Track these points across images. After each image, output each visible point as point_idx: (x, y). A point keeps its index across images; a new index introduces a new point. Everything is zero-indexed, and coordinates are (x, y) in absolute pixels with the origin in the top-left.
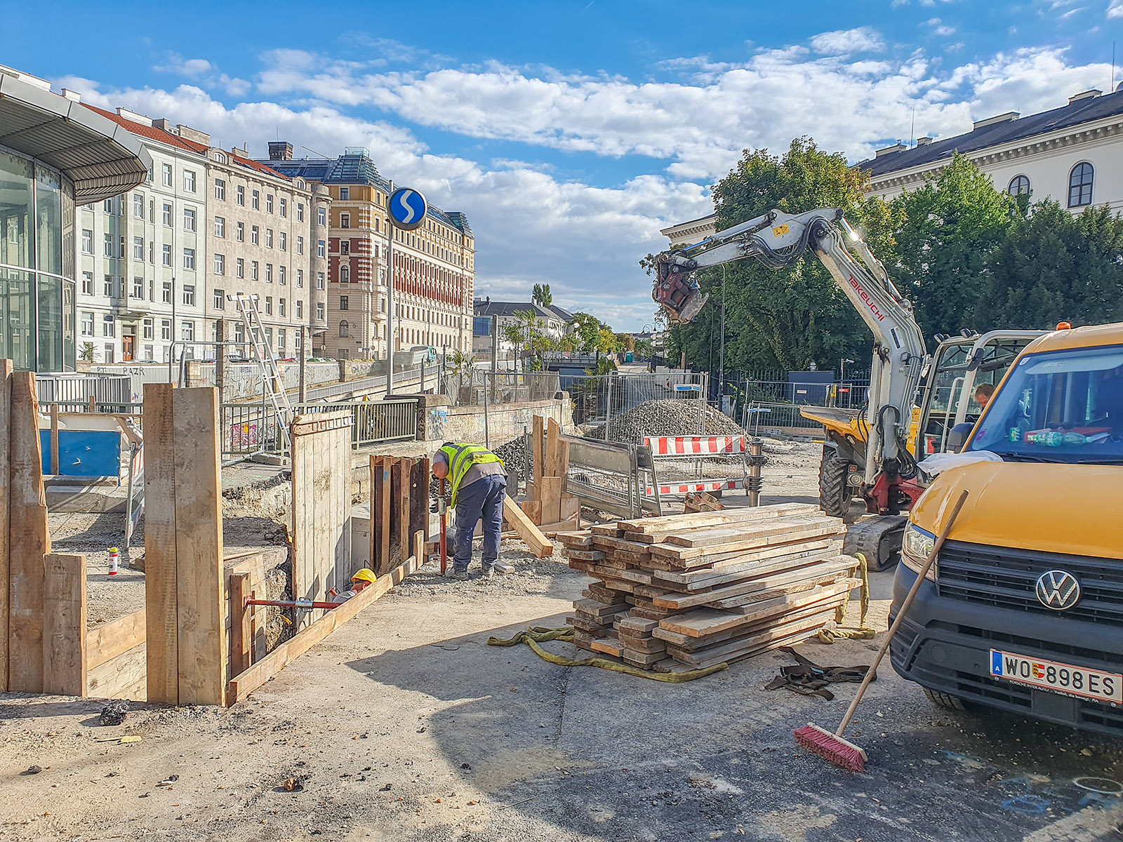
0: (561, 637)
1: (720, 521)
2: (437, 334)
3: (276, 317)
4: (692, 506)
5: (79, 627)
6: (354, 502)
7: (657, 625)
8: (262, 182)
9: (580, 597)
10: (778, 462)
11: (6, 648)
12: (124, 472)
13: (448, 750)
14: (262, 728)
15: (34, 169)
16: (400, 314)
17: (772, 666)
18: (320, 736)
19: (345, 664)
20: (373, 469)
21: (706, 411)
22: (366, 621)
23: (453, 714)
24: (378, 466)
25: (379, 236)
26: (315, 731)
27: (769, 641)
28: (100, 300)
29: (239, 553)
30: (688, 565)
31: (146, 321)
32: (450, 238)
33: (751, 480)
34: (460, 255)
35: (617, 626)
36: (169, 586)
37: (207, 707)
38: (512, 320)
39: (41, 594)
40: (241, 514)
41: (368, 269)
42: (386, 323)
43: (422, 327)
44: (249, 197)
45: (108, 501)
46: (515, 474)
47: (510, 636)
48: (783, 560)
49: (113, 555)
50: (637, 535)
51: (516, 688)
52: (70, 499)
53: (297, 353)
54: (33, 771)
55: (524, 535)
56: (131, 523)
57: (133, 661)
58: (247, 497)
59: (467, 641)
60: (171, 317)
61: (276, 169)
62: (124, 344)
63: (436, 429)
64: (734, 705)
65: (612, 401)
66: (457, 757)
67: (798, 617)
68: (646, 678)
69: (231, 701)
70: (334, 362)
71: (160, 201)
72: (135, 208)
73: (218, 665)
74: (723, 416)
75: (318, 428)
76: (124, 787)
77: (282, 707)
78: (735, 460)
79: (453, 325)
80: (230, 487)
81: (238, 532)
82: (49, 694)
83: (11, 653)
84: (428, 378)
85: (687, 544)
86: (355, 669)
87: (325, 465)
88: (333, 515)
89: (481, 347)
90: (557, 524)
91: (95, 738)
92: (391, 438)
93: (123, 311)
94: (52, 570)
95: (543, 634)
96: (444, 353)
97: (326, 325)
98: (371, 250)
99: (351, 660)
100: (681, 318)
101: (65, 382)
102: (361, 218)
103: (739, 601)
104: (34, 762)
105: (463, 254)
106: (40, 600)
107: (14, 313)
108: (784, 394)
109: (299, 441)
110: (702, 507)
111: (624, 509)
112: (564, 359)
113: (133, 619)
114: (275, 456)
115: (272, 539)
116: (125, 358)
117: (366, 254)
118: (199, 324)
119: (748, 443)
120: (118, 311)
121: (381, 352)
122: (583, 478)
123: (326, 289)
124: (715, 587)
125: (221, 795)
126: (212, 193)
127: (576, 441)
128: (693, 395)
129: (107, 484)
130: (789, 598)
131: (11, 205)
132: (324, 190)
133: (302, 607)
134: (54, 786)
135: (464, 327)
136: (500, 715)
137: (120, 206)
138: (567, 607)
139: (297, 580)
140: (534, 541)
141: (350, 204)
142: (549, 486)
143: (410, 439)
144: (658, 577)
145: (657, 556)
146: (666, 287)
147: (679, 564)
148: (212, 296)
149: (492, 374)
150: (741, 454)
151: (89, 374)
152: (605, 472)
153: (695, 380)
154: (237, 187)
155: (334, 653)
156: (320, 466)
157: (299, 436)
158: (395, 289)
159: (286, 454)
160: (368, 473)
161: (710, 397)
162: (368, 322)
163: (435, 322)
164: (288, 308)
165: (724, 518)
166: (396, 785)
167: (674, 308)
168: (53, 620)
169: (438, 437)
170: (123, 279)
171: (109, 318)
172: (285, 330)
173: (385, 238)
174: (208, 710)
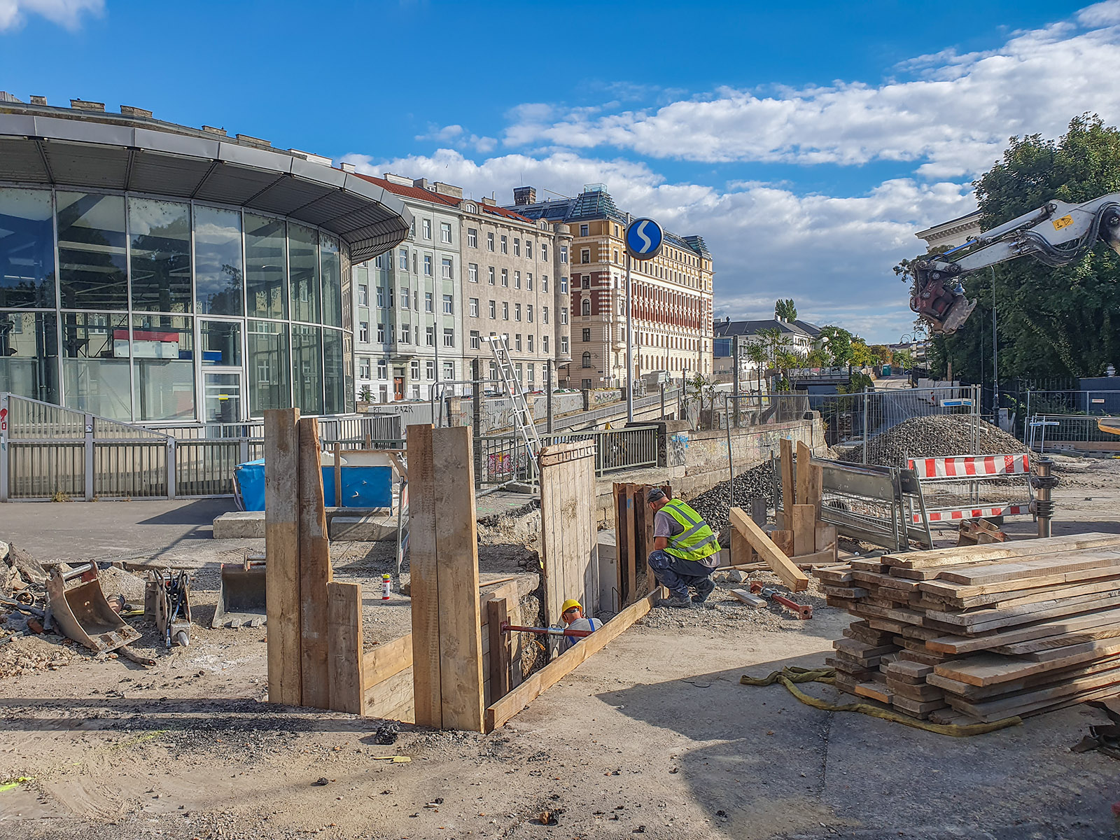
0: (821, 679)
1: (1003, 554)
2: (676, 358)
3: (525, 353)
4: (967, 534)
5: (357, 651)
6: (600, 529)
7: (931, 670)
8: (509, 227)
9: (840, 636)
10: (1072, 482)
11: (299, 667)
12: (395, 503)
13: (701, 794)
14: (519, 757)
15: (318, 236)
16: (639, 342)
17: (1081, 724)
18: (573, 769)
19: (597, 696)
20: (616, 497)
21: (980, 427)
22: (615, 652)
23: (707, 756)
24: (621, 492)
25: (618, 267)
26: (568, 764)
27: (1073, 694)
28: (375, 347)
29: (496, 579)
30: (967, 604)
31: (413, 364)
32: (687, 262)
33: (1039, 504)
34: (698, 278)
35: (884, 669)
36: (432, 614)
37: (468, 733)
38: (755, 340)
39: (325, 619)
40: (497, 541)
41: (608, 301)
42: (625, 351)
43: (660, 352)
44: (498, 242)
45: (382, 530)
46: (763, 501)
47: (764, 675)
48: (1087, 599)
49: (386, 581)
50: (904, 571)
51: (773, 731)
52: (350, 528)
53: (544, 386)
54: (321, 783)
55: (776, 566)
56: (401, 551)
57: (404, 682)
58: (502, 524)
59: (718, 679)
60: (434, 358)
61: (521, 213)
62: (395, 385)
63: (678, 455)
64: (1032, 768)
65: (869, 419)
66: (712, 802)
67: (1109, 667)
68: (921, 729)
69: (489, 728)
70: (578, 393)
71: (421, 253)
72: (401, 262)
73: (476, 692)
74: (999, 432)
75: (564, 458)
76: (396, 805)
77: (537, 737)
78: (1017, 482)
79: (692, 348)
80: (487, 515)
81: (494, 559)
82: (334, 710)
83: (304, 671)
84: (669, 403)
85: (965, 581)
86: (606, 702)
87: (572, 494)
88: (581, 543)
89: (722, 368)
90: (811, 555)
91: (372, 756)
92: (633, 465)
93: (393, 355)
94: (334, 597)
95: (801, 675)
96: (684, 376)
97: (570, 357)
98: (610, 282)
99: (602, 691)
100: (945, 328)
101: (346, 422)
102: (601, 251)
103: (1032, 646)
104: (322, 774)
105: (701, 277)
106: (325, 624)
107: (306, 362)
108: (1075, 403)
109: (546, 471)
110: (980, 536)
111: (888, 538)
112: (813, 376)
113: (403, 642)
114: (526, 485)
115: (525, 565)
116: (397, 398)
117: (606, 287)
118: (458, 363)
119: (1033, 461)
120: (389, 356)
121: (621, 381)
122: (840, 505)
123: (569, 324)
124: (1000, 630)
125: (481, 822)
126: (465, 242)
127: (830, 465)
128: (964, 410)
129: (381, 515)
130: (1097, 644)
131: (301, 269)
132: (566, 229)
133: (554, 634)
134: (339, 799)
135: (703, 349)
136: (755, 760)
137: (388, 261)
138: (825, 645)
139: (549, 606)
140: (786, 574)
141: (590, 239)
142: (801, 515)
143: (653, 465)
144: (931, 617)
145: (928, 594)
146: (926, 295)
147: (955, 603)
148: (468, 337)
149: (735, 396)
150: (1025, 474)
151: (366, 414)
152: (864, 498)
153: (964, 394)
154: (487, 234)
155: (584, 684)
156: (566, 495)
157: (546, 466)
158: (634, 318)
159: (536, 483)
160: (612, 500)
161: (983, 411)
162: (608, 351)
163: (674, 346)
164: (535, 343)
165: (1009, 551)
166: (650, 827)
167: (936, 318)
168: (336, 642)
169: (680, 463)
170: (392, 326)
171: (382, 362)
172: (533, 364)
173: (624, 269)
174: (468, 735)
